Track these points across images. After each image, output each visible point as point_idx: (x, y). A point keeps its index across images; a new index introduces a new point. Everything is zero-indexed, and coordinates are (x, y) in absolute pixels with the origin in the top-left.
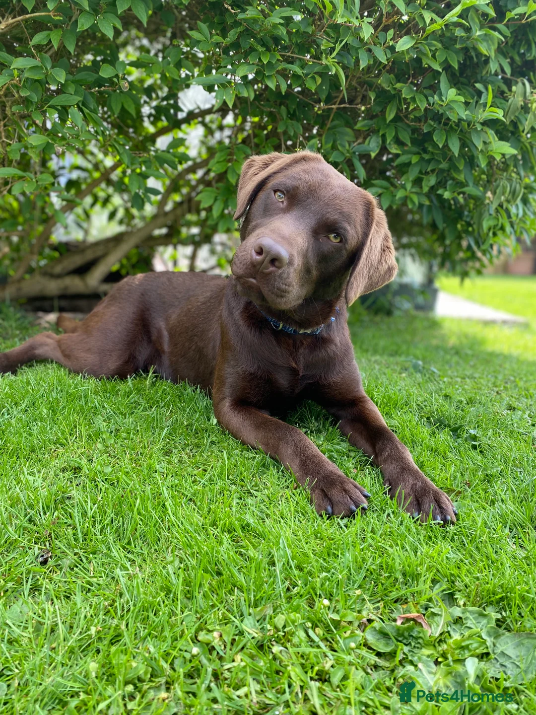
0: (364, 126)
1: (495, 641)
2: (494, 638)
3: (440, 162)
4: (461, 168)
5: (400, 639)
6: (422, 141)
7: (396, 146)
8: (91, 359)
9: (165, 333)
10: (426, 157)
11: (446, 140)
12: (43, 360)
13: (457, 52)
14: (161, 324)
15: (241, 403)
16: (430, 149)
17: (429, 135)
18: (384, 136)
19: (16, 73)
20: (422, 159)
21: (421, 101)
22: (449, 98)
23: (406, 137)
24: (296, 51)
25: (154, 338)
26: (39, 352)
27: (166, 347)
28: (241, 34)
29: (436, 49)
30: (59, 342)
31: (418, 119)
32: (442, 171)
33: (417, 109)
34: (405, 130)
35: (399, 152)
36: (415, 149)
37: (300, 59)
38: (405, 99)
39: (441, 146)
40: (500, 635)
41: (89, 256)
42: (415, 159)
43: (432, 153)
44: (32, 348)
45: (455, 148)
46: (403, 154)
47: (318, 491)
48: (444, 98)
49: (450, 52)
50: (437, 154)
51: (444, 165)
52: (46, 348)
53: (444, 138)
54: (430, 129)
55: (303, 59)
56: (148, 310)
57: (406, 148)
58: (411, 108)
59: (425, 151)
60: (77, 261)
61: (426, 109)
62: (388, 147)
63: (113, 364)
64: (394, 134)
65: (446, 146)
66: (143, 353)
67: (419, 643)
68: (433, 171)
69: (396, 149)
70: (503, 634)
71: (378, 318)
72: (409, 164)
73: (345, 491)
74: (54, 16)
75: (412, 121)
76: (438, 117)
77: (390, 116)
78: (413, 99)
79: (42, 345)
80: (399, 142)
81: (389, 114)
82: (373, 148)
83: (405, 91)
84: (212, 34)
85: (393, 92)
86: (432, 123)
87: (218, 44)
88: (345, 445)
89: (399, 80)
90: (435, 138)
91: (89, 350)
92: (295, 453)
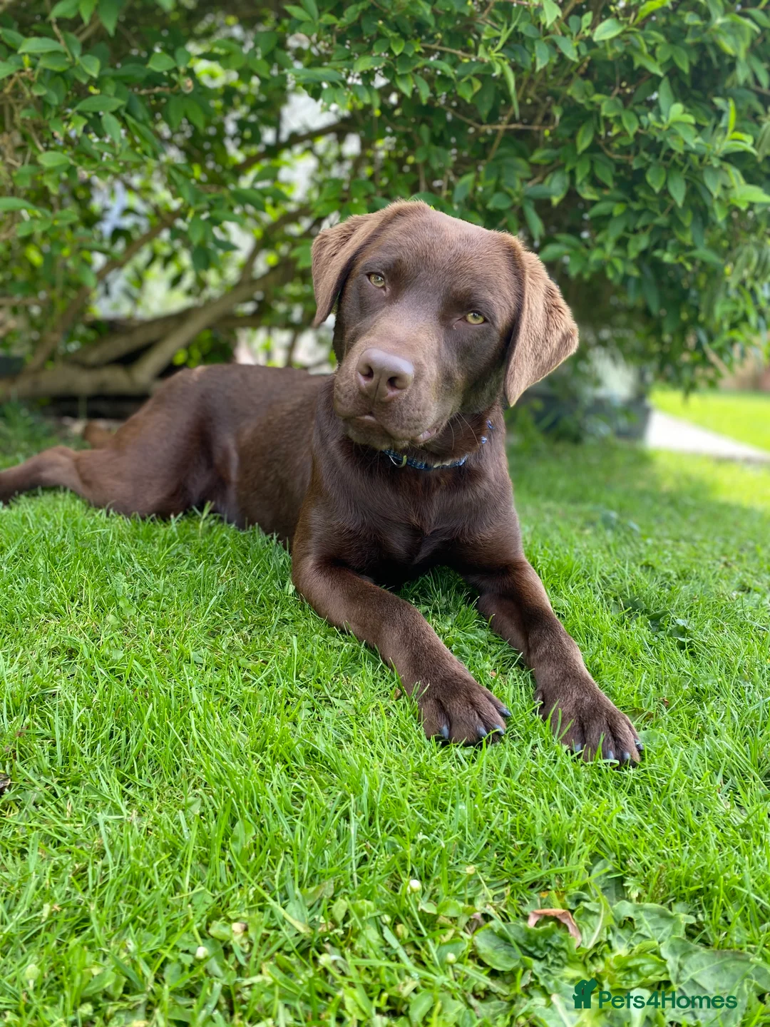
0: (544, 158)
1: (682, 961)
2: (681, 957)
3: (655, 215)
4: (687, 223)
5: (531, 949)
6: (631, 182)
7: (591, 189)
8: (121, 488)
9: (234, 456)
10: (636, 206)
11: (666, 183)
12: (53, 488)
13: (688, 48)
14: (228, 442)
15: (333, 563)
16: (642, 194)
17: (641, 173)
18: (572, 173)
19: (26, 60)
20: (629, 210)
21: (630, 122)
22: (672, 117)
23: (606, 175)
24: (446, 42)
25: (217, 461)
26: (47, 475)
27: (234, 475)
28: (364, 13)
29: (656, 44)
30: (77, 463)
31: (625, 150)
32: (658, 228)
33: (623, 133)
34: (606, 166)
35: (595, 197)
36: (619, 195)
37: (451, 55)
38: (606, 120)
39: (657, 189)
40: (691, 952)
41: (139, 339)
42: (618, 210)
43: (645, 201)
44: (38, 468)
45: (678, 194)
46: (601, 201)
47: (431, 702)
48: (664, 118)
49: (677, 49)
50: (651, 202)
51: (662, 220)
52: (58, 470)
53: (663, 178)
54: (643, 165)
55: (456, 55)
56: (210, 419)
57: (606, 193)
58: (615, 131)
59: (635, 198)
60: (122, 345)
61: (637, 135)
62: (579, 190)
63: (153, 496)
64: (587, 170)
65: (665, 192)
66: (199, 482)
67: (560, 958)
68: (645, 228)
69: (591, 193)
70: (697, 951)
71: (560, 447)
72: (608, 217)
73: (473, 704)
75: (617, 152)
76: (655, 147)
77: (584, 142)
78: (618, 119)
79: (53, 464)
80: (596, 183)
81: (582, 141)
82: (555, 190)
83: (607, 106)
84: (320, 11)
85: (589, 108)
86: (645, 155)
87: (329, 28)
88: (483, 634)
89: (598, 90)
90: (649, 179)
91: (119, 476)
92: (404, 641)
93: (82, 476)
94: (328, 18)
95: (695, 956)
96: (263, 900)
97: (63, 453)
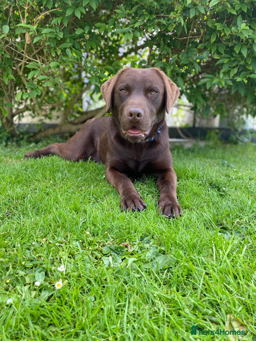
0: (202, 47)
1: (155, 257)
2: (155, 256)
3: (240, 61)
4: (249, 63)
5: (116, 251)
7: (217, 55)
8: (69, 153)
10: (232, 59)
11: (240, 50)
13: (246, 4)
14: (98, 140)
15: (113, 168)
16: (234, 55)
17: (233, 47)
18: (210, 50)
19: (44, 35)
20: (230, 60)
21: (227, 31)
22: (242, 28)
23: (222, 50)
24: (166, 13)
26: (52, 151)
28: (139, 8)
29: (236, 4)
30: (59, 147)
31: (228, 40)
32: (241, 66)
33: (225, 35)
34: (222, 47)
35: (219, 58)
36: (227, 56)
37: (167, 17)
38: (219, 31)
39: (237, 52)
40: (159, 255)
42: (226, 61)
43: (235, 57)
44: (49, 149)
45: (245, 53)
46: (221, 59)
47: (123, 202)
48: (239, 29)
49: (243, 4)
50: (238, 57)
51: (242, 63)
52: (54, 149)
53: (240, 48)
54: (234, 45)
55: (169, 17)
56: (94, 133)
57: (223, 56)
58: (222, 34)
61: (230, 35)
62: (213, 56)
63: (77, 155)
64: (215, 49)
65: (240, 53)
68: (237, 66)
69: (217, 57)
70: (161, 255)
72: (222, 64)
73: (133, 202)
74: (59, 10)
75: (225, 41)
77: (213, 40)
78: (223, 30)
79: (53, 148)
80: (219, 53)
81: (213, 39)
82: (205, 57)
83: (219, 26)
84: (126, 10)
85: (213, 28)
86: (234, 41)
87: (129, 15)
88: (154, 189)
89: (218, 21)
90: (235, 49)
91: (68, 149)
92: (123, 187)
93: (60, 150)
94: (128, 11)
95: (160, 257)
96: (54, 237)
97: (57, 145)
